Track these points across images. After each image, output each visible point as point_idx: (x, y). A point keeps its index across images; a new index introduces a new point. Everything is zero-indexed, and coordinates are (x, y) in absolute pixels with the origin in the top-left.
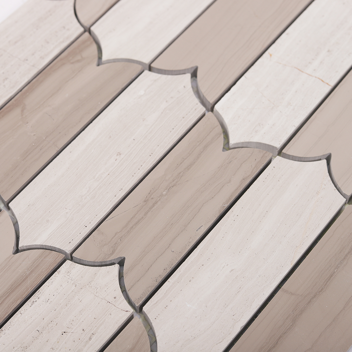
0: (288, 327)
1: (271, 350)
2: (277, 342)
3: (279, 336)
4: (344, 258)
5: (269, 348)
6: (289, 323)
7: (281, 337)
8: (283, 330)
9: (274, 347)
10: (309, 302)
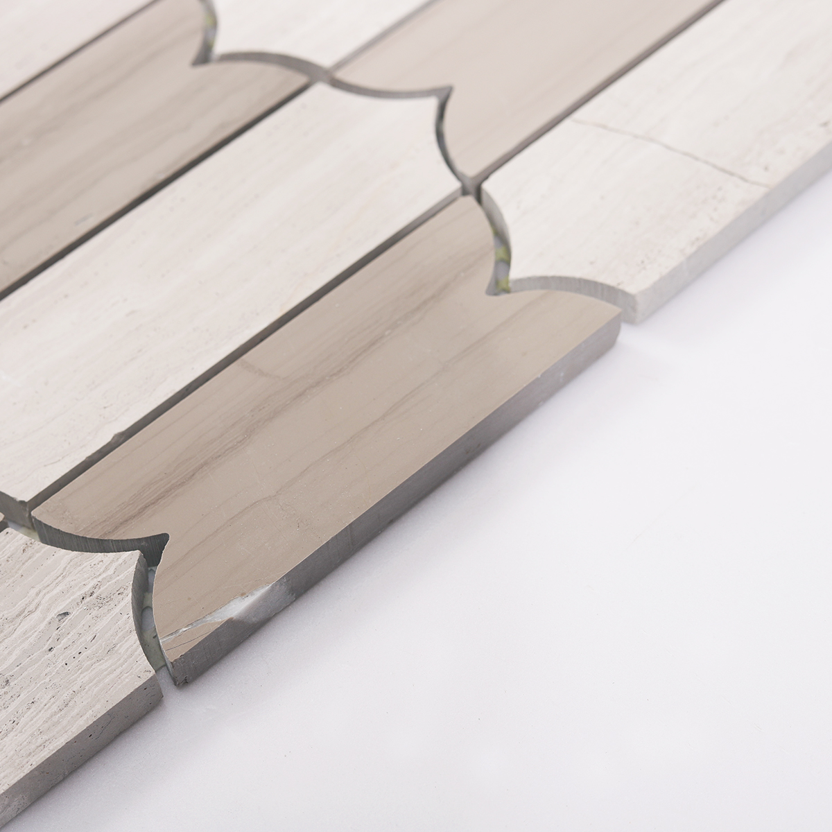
0: (230, 445)
1: (173, 490)
2: (193, 475)
3: (202, 461)
4: (418, 308)
5: (169, 485)
6: (235, 436)
7: (206, 464)
8: (216, 451)
9: (182, 484)
10: (300, 395)
